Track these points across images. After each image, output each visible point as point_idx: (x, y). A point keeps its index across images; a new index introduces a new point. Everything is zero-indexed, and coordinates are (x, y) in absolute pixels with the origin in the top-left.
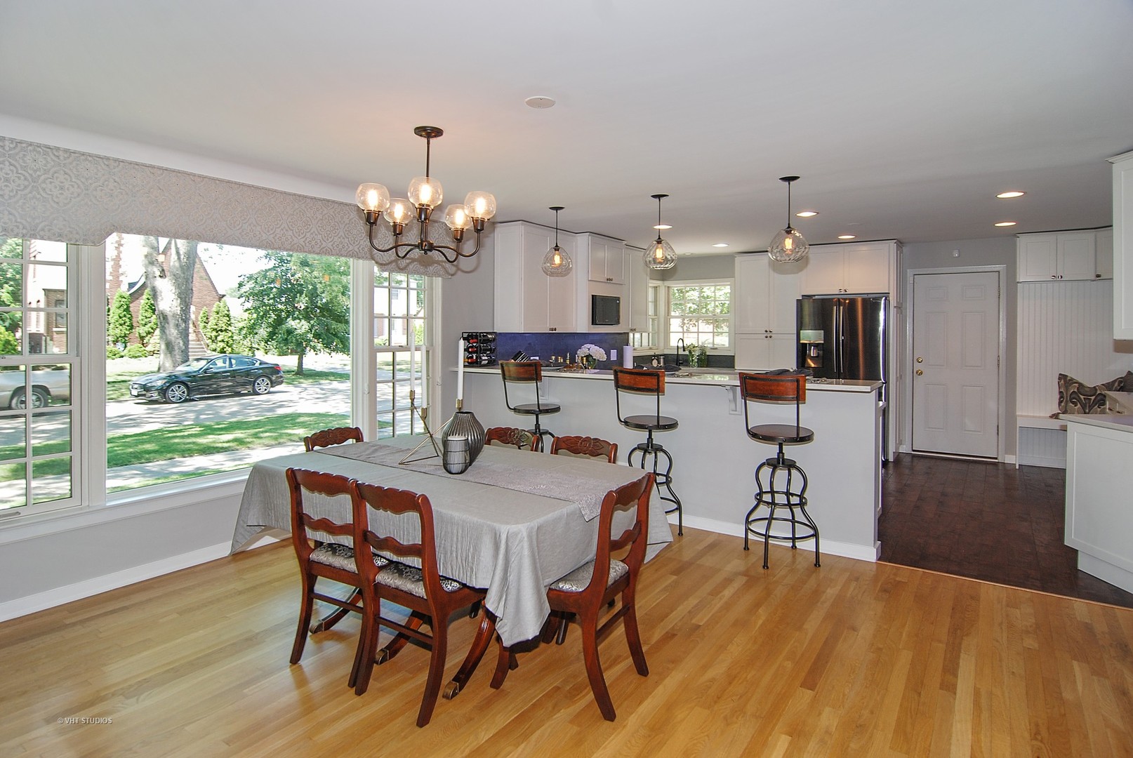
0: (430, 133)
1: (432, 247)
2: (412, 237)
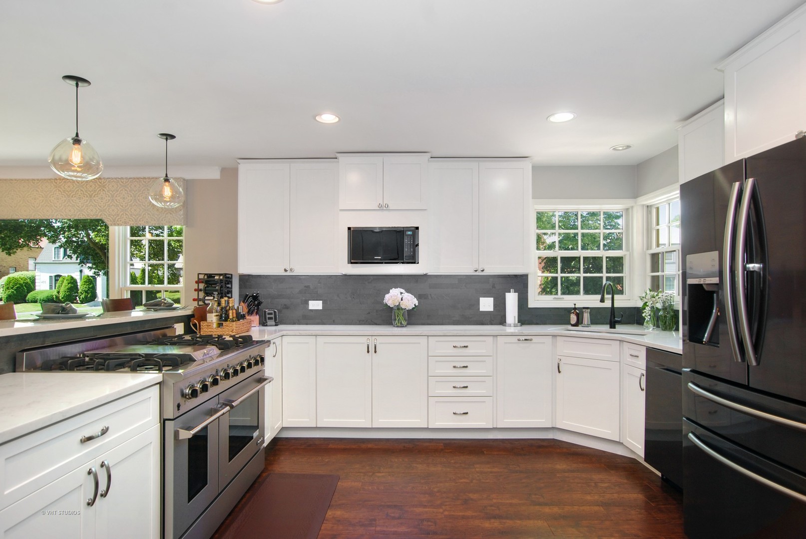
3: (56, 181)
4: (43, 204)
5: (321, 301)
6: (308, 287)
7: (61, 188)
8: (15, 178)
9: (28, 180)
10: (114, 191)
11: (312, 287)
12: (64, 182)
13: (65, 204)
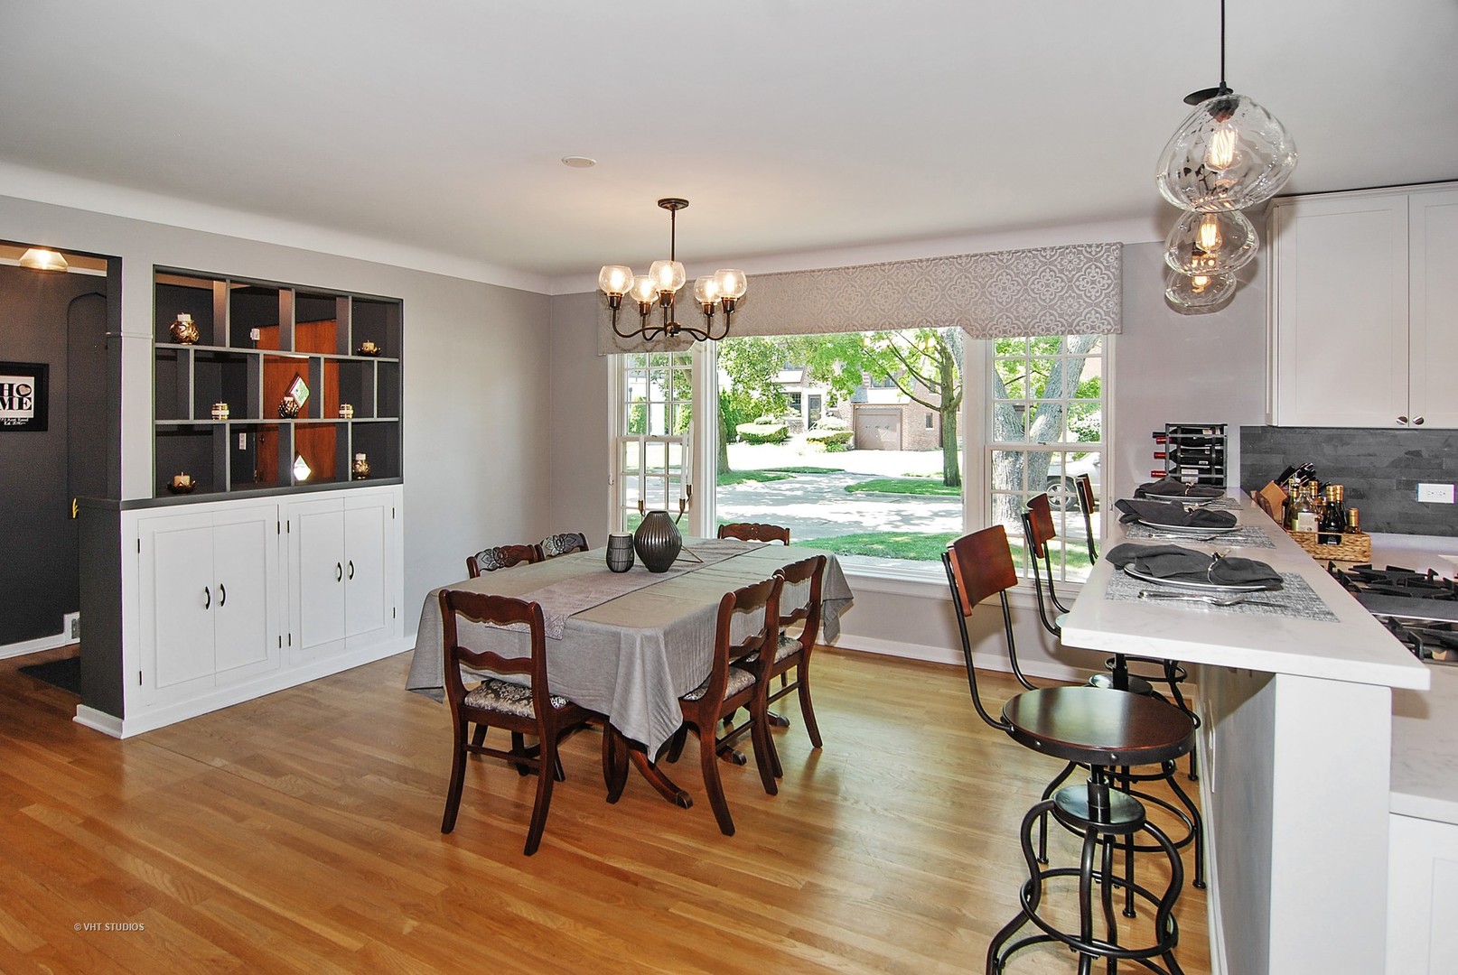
0: (673, 204)
1: (677, 329)
2: (656, 320)
3: (883, 268)
4: (861, 306)
5: (1453, 486)
6: (1418, 454)
7: (892, 279)
8: (819, 268)
9: (838, 269)
10: (986, 277)
11: (1425, 454)
12: (897, 269)
13: (897, 304)
